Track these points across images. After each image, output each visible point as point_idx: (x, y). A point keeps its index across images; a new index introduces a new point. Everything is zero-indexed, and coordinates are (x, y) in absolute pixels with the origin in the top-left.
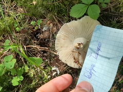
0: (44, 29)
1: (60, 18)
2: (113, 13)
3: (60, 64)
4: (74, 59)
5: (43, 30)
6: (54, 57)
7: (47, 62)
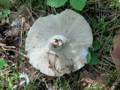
0: (14, 24)
1: (35, 11)
2: (100, 9)
3: (31, 70)
4: (50, 63)
5: (12, 25)
6: (23, 61)
7: (14, 66)
